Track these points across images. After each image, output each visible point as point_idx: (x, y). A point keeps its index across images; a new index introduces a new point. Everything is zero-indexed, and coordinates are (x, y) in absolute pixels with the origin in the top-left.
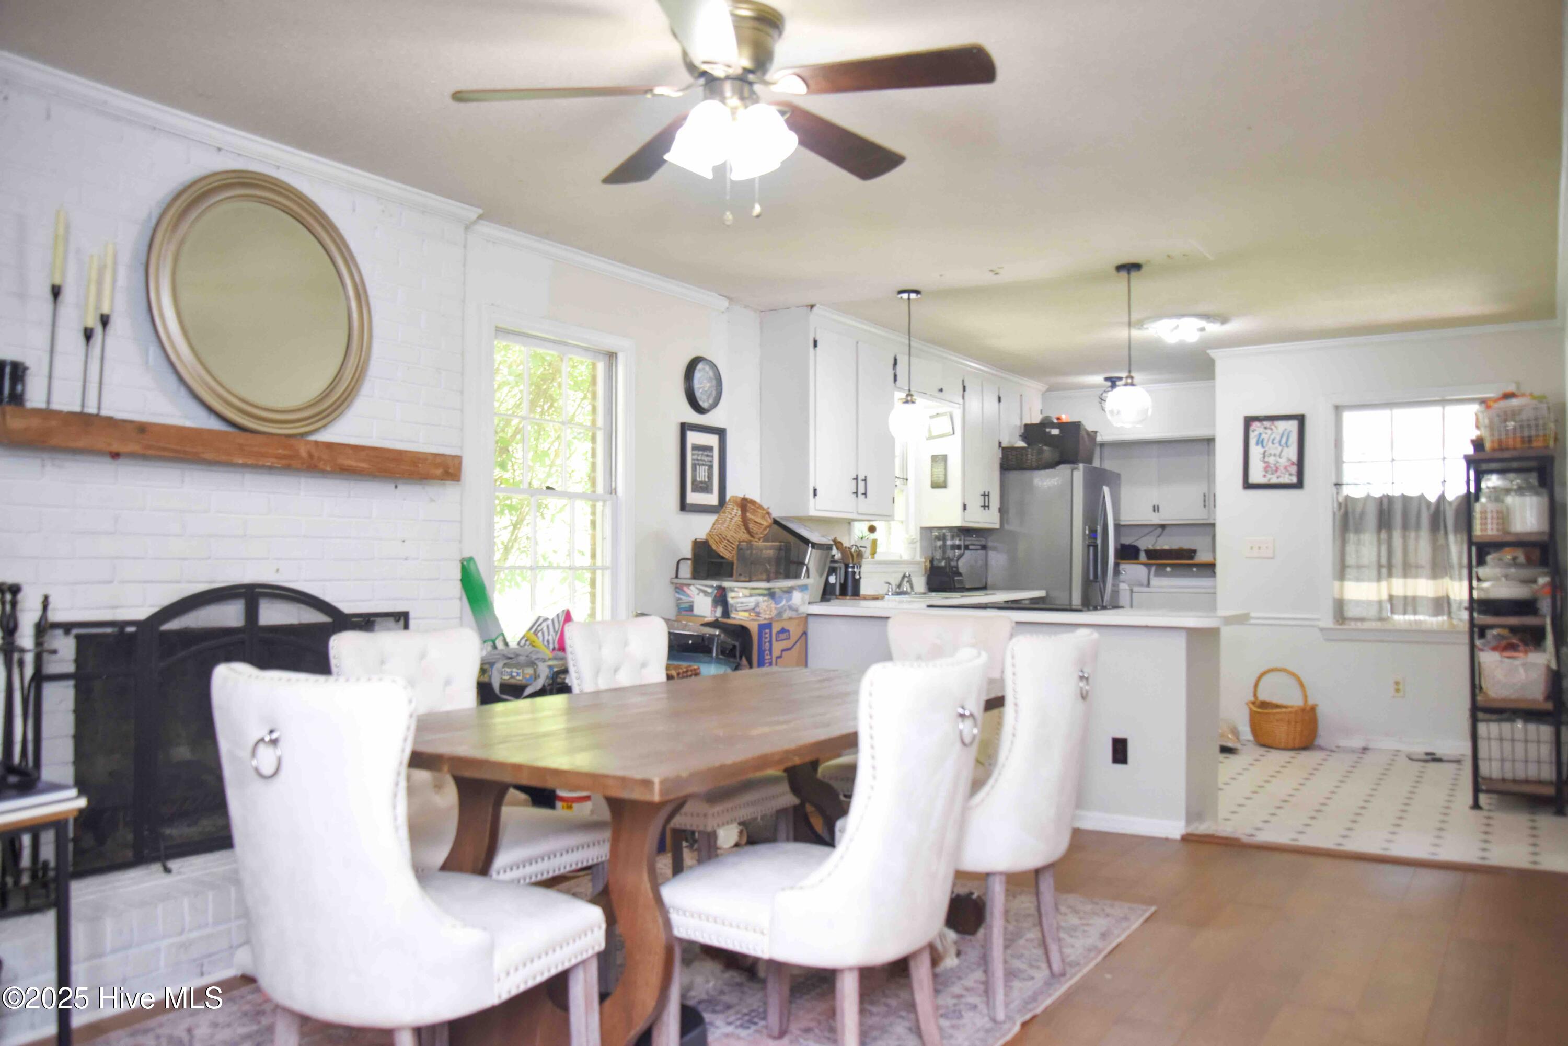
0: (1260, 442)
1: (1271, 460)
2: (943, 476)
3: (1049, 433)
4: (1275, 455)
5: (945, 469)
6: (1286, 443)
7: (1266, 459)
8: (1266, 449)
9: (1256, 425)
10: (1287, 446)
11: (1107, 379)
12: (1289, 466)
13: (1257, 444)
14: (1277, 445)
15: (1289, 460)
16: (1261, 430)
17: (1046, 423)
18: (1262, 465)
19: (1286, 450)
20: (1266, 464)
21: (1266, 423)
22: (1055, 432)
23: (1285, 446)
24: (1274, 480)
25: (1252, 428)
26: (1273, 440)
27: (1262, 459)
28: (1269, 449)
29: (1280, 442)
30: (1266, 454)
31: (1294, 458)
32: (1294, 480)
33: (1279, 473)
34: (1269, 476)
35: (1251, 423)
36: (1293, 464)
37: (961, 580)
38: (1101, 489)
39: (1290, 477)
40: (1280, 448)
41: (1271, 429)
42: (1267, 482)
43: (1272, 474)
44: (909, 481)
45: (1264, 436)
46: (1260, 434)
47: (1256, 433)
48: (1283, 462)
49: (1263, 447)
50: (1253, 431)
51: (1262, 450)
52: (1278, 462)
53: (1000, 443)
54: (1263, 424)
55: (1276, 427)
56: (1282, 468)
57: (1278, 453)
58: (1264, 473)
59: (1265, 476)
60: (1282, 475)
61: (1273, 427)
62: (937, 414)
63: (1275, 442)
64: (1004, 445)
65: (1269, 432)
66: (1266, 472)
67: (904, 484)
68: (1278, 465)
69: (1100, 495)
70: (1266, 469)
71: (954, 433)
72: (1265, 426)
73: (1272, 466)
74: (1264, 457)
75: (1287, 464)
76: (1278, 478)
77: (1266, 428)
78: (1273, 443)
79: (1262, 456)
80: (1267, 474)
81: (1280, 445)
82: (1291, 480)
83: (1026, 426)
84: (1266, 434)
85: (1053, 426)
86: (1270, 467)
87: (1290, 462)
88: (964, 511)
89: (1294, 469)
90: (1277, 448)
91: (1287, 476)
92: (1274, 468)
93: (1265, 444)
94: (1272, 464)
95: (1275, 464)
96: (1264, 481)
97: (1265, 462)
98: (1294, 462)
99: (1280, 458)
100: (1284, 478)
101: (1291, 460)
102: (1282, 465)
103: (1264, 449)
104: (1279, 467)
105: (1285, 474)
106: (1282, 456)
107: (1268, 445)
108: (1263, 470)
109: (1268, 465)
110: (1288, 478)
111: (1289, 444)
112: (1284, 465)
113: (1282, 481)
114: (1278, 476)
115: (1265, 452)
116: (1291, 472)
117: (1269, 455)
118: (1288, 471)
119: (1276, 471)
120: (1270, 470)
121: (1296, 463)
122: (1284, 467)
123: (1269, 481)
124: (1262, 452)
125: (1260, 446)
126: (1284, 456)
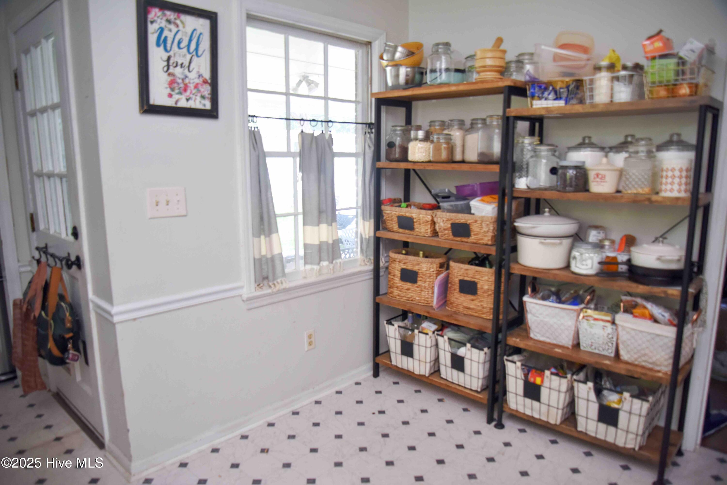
0: (162, 42)
1: (178, 71)
4: (182, 66)
6: (197, 49)
7: (171, 70)
8: (171, 53)
9: (156, 15)
10: (198, 56)
12: (200, 85)
13: (158, 45)
14: (185, 50)
15: (200, 76)
16: (163, 23)
18: (166, 78)
19: (195, 59)
20: (172, 78)
21: (171, 14)
23: (194, 53)
24: (183, 104)
25: (150, 17)
26: (180, 42)
27: (166, 69)
28: (175, 54)
29: (189, 46)
30: (171, 62)
31: (207, 75)
32: (208, 105)
33: (188, 93)
34: (176, 97)
35: (149, 8)
36: (205, 82)
39: (203, 102)
40: (189, 57)
41: (177, 26)
42: (174, 105)
43: (180, 94)
45: (167, 33)
46: (162, 29)
47: (156, 26)
48: (193, 77)
49: (166, 50)
50: (152, 22)
51: (165, 56)
52: (186, 77)
54: (165, 15)
55: (182, 23)
56: (192, 86)
57: (186, 64)
58: (168, 91)
59: (170, 96)
60: (194, 97)
61: (178, 22)
63: (182, 45)
65: (174, 28)
66: (173, 90)
68: (187, 81)
70: (172, 84)
72: (169, 18)
73: (180, 81)
74: (168, 66)
75: (197, 81)
76: (187, 100)
77: (169, 21)
78: (179, 48)
79: (166, 63)
80: (173, 93)
81: (189, 52)
82: (204, 105)
84: (170, 31)
86: (178, 84)
87: (201, 80)
89: (206, 90)
90: (184, 56)
91: (199, 98)
92: (182, 85)
93: (169, 45)
94: (179, 78)
95: (183, 80)
96: (170, 103)
97: (169, 74)
98: (206, 79)
99: (189, 71)
100: (195, 101)
101: (202, 77)
102: (192, 81)
103: (168, 54)
104: (189, 85)
105: (196, 96)
106: (191, 69)
107: (173, 49)
108: (168, 86)
109: (174, 80)
110: (200, 102)
111: (200, 53)
112: (194, 83)
113: (192, 104)
114: (188, 98)
115: (169, 58)
116: (203, 94)
117: (175, 65)
118: (199, 91)
119: (185, 90)
120: (177, 88)
121: (209, 81)
122: (195, 84)
123: (176, 103)
124: (165, 58)
125: (162, 47)
126: (193, 69)
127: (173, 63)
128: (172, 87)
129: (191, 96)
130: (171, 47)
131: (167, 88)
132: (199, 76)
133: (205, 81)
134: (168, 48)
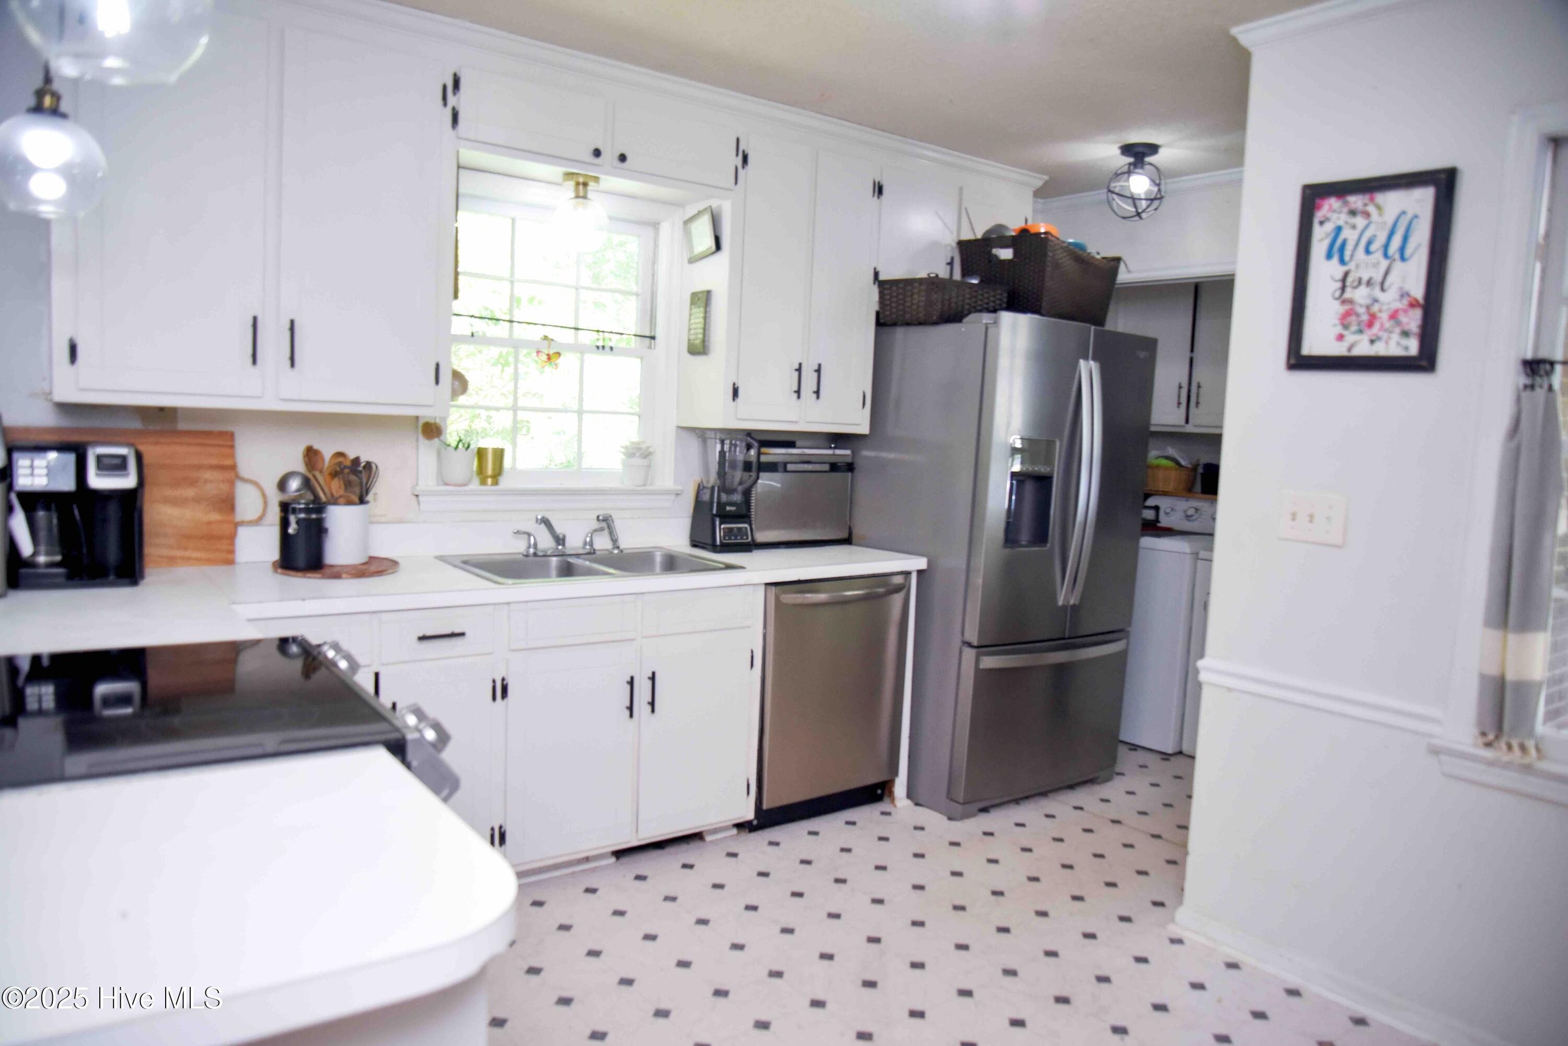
0: (1337, 250)
1: (1360, 295)
2: (701, 331)
3: (996, 256)
4: (1369, 283)
5: (706, 318)
6: (1402, 249)
7: (1348, 294)
8: (1351, 266)
9: (1331, 208)
10: (1403, 258)
11: (1127, 149)
12: (1405, 311)
13: (1329, 256)
14: (1379, 256)
15: (1404, 294)
16: (1342, 218)
17: (995, 238)
18: (1337, 309)
19: (1398, 266)
20: (1347, 307)
21: (1356, 201)
22: (1006, 254)
23: (1397, 256)
24: (1363, 349)
25: (1319, 215)
26: (1369, 243)
27: (1337, 294)
28: (1357, 266)
29: (1386, 247)
30: (1350, 280)
31: (1418, 291)
32: (1412, 347)
33: (1375, 329)
34: (1350, 338)
35: (1318, 201)
36: (1413, 304)
38: (1076, 365)
39: (1405, 342)
40: (1384, 264)
41: (1367, 215)
42: (1345, 353)
43: (1360, 331)
45: (1347, 233)
46: (1339, 229)
47: (1329, 227)
48: (1389, 299)
49: (1342, 261)
50: (1321, 223)
51: (1339, 271)
52: (1376, 301)
53: (876, 274)
54: (1346, 203)
55: (1379, 208)
56: (1384, 316)
57: (1378, 277)
58: (1339, 329)
59: (1340, 337)
60: (1384, 335)
61: (1371, 209)
63: (1373, 248)
64: (882, 277)
65: (1360, 221)
66: (1346, 327)
68: (1375, 308)
69: (1073, 378)
70: (1346, 317)
72: (1353, 206)
73: (1361, 310)
74: (1343, 289)
75: (1397, 305)
76: (1372, 342)
77: (1353, 213)
78: (1368, 252)
79: (1339, 285)
80: (1345, 333)
81: (1386, 255)
82: (1406, 348)
83: (963, 245)
84: (1354, 227)
85: (1004, 242)
86: (1358, 315)
87: (1405, 301)
88: (734, 400)
89: (1413, 320)
90: (1376, 265)
91: (1395, 337)
92: (1365, 318)
93: (1347, 253)
94: (1361, 306)
95: (1368, 307)
96: (1338, 350)
97: (1344, 302)
98: (1416, 300)
99: (1383, 289)
100: (1387, 343)
101: (1408, 295)
102: (1385, 308)
103: (1345, 268)
104: (1379, 315)
105: (1391, 332)
106: (1386, 285)
107: (1355, 258)
108: (1337, 322)
109: (1351, 309)
110: (1398, 344)
111: (1408, 252)
112: (1389, 309)
113: (1381, 350)
114: (1374, 338)
115: (1346, 274)
116: (1406, 328)
117: (1356, 284)
118: (1399, 323)
119: (1370, 325)
120: (1354, 323)
121: (1421, 300)
122: (1390, 312)
123: (1350, 349)
124: (1339, 276)
125: (1335, 259)
126: (1392, 284)
127: (1353, 281)
128: (1346, 322)
129: (1381, 334)
130: (1352, 256)
131: (1335, 325)
132: (1402, 296)
133: (1415, 303)
134: (1347, 258)
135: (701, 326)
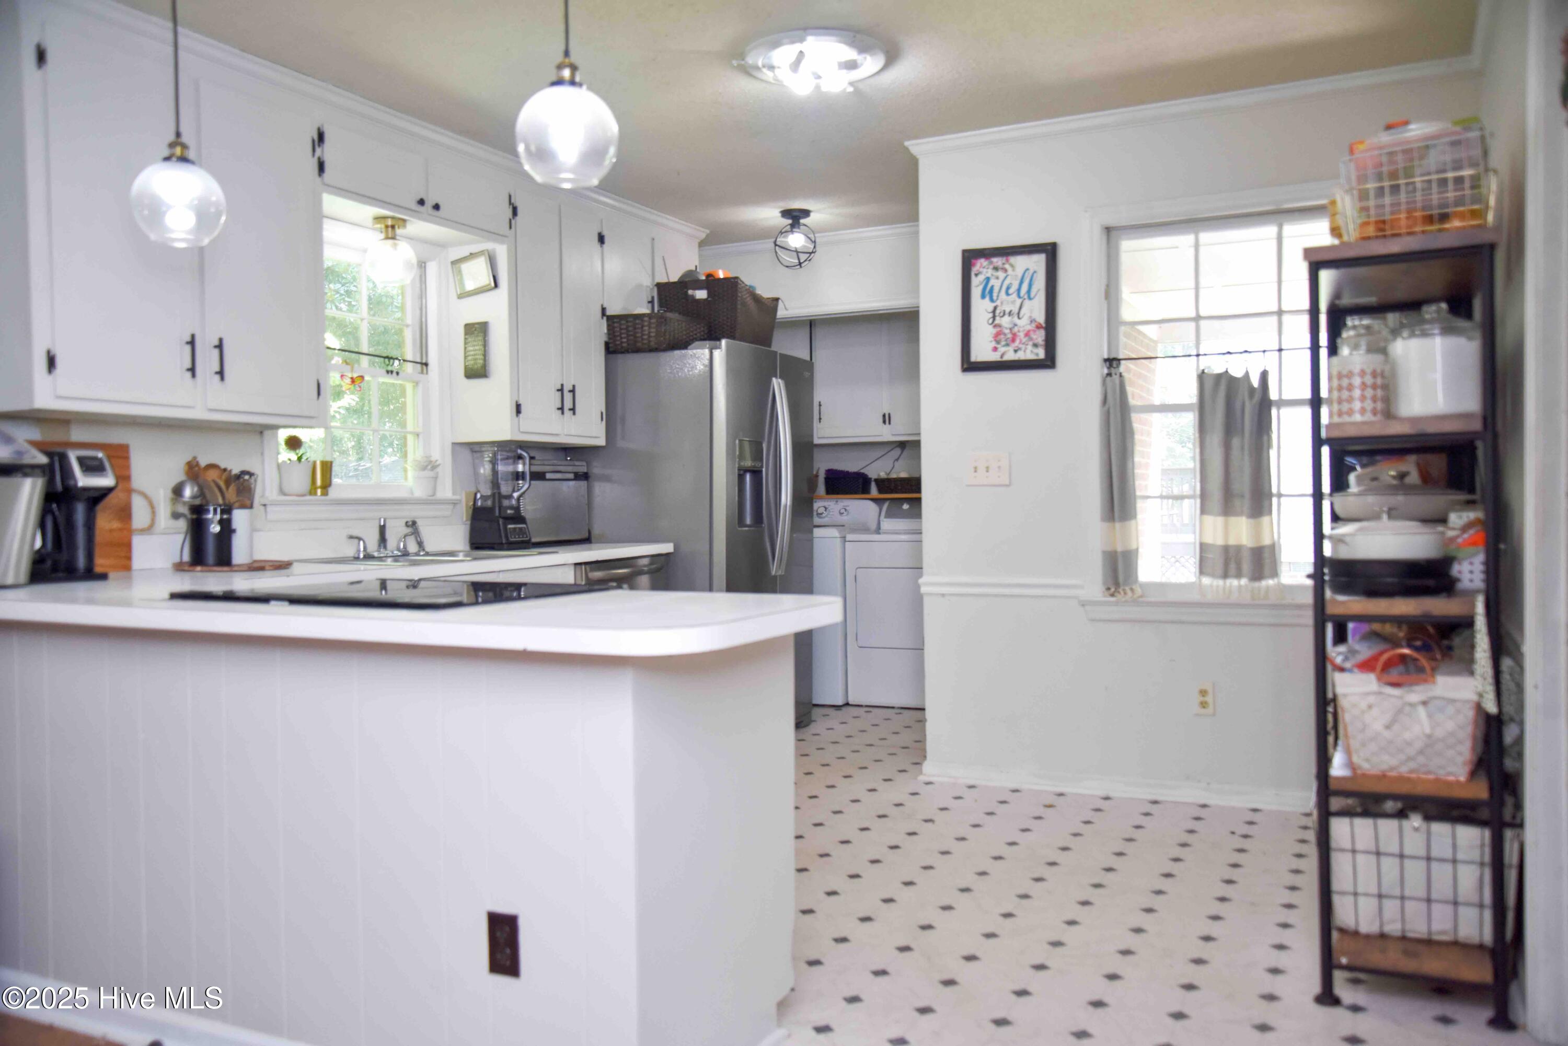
0: (988, 293)
1: (1005, 321)
2: (482, 357)
3: (693, 296)
4: (1010, 313)
5: (485, 345)
6: (1029, 292)
7: (998, 321)
8: (998, 303)
9: (981, 264)
10: (1030, 298)
11: (786, 213)
12: (1034, 331)
13: (983, 297)
14: (1014, 296)
15: (1032, 321)
16: (989, 272)
17: (688, 281)
18: (991, 330)
19: (1027, 302)
20: (998, 329)
21: (997, 261)
22: (701, 294)
23: (1026, 297)
24: (1010, 356)
25: (974, 270)
26: (1008, 288)
27: (991, 321)
28: (1002, 303)
29: (1019, 290)
30: (998, 312)
31: (1041, 319)
32: (1041, 354)
33: (1017, 343)
34: (1002, 349)
35: (973, 261)
36: (1039, 327)
37: (521, 529)
38: (769, 383)
39: (1036, 350)
40: (1019, 301)
41: (1005, 270)
42: (999, 359)
43: (1007, 345)
44: (430, 367)
45: (993, 282)
46: (988, 279)
47: (981, 278)
48: (1024, 324)
49: (992, 300)
50: (976, 275)
51: (990, 306)
52: (1016, 325)
53: (604, 310)
54: (991, 263)
55: (1012, 266)
56: (1022, 335)
57: (1016, 310)
58: (994, 344)
59: (995, 349)
60: (1023, 347)
61: (1007, 266)
62: (471, 254)
63: (1011, 291)
64: (609, 313)
65: (1001, 274)
66: (998, 342)
67: (422, 372)
68: (1016, 329)
69: (769, 391)
70: (997, 337)
71: (496, 285)
72: (996, 265)
73: (1007, 331)
74: (994, 317)
75: (1029, 327)
76: (1016, 351)
77: (996, 269)
78: (1007, 294)
79: (991, 315)
80: (998, 346)
81: (1019, 296)
82: (1037, 354)
83: (659, 286)
84: (997, 278)
85: (698, 285)
86: (1005, 335)
87: (1034, 325)
88: (517, 416)
89: (1040, 336)
90: (1013, 302)
91: (1030, 348)
92: (1010, 336)
93: (995, 295)
94: (1006, 328)
95: (1011, 329)
96: (994, 357)
97: (995, 326)
98: (1040, 324)
99: (1019, 318)
100: (1025, 351)
101: (1035, 321)
102: (1021, 329)
103: (994, 305)
104: (1018, 334)
105: (1027, 345)
106: (1021, 315)
107: (1000, 298)
108: (993, 339)
109: (1000, 331)
110: (1032, 352)
111: (1032, 295)
112: (1024, 330)
113: (1021, 356)
114: (1016, 349)
115: (995, 308)
116: (1036, 342)
117: (1002, 314)
118: (1031, 339)
119: (1013, 340)
120: (1003, 340)
121: (1044, 325)
122: (1025, 332)
123: (1002, 357)
124: (991, 309)
125: (987, 299)
126: (1024, 314)
127: (1000, 313)
128: (998, 339)
129: (1021, 346)
130: (998, 296)
131: (991, 341)
132: (1031, 322)
133: (1039, 326)
134: (995, 298)
135: (482, 352)
